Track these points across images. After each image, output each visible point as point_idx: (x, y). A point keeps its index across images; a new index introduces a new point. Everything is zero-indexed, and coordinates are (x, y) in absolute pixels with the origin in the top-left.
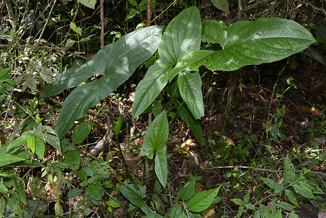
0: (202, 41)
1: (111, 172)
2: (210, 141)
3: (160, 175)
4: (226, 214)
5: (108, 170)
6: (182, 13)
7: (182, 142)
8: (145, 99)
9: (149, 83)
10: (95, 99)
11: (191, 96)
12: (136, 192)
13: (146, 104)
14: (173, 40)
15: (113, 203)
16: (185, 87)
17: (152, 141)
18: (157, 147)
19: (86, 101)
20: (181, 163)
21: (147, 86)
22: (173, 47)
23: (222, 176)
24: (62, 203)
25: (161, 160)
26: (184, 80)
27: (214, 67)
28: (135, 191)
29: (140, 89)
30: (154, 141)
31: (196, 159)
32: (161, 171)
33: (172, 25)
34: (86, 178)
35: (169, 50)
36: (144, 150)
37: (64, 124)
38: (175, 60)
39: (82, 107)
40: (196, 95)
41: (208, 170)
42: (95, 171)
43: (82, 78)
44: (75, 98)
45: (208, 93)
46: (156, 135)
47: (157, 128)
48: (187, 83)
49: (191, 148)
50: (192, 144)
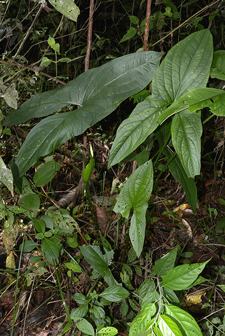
0: (210, 77)
1: (74, 226)
2: (210, 210)
3: (135, 240)
4: (210, 303)
5: (72, 224)
6: (188, 38)
7: (175, 205)
8: (128, 143)
9: (135, 125)
10: (66, 135)
11: (186, 147)
12: (101, 256)
13: (128, 150)
14: (173, 71)
15: (73, 266)
16: (179, 134)
17: (130, 196)
18: (136, 204)
19: (54, 136)
20: (169, 232)
21: (131, 127)
22: (171, 81)
23: (220, 257)
24: (15, 256)
25: (138, 222)
26: (179, 126)
27: (220, 111)
28: (99, 255)
29: (123, 130)
30: (132, 196)
31: (190, 229)
32: (136, 235)
33: (174, 52)
34: (44, 230)
35: (166, 85)
36: (119, 207)
37: (25, 161)
38: (172, 98)
39: (49, 142)
40: (192, 146)
41: (203, 246)
42: (55, 222)
43: (54, 107)
44: (43, 130)
45: (217, 148)
46: (136, 190)
47: (138, 181)
48: (183, 129)
49: (186, 216)
50: (187, 210)
